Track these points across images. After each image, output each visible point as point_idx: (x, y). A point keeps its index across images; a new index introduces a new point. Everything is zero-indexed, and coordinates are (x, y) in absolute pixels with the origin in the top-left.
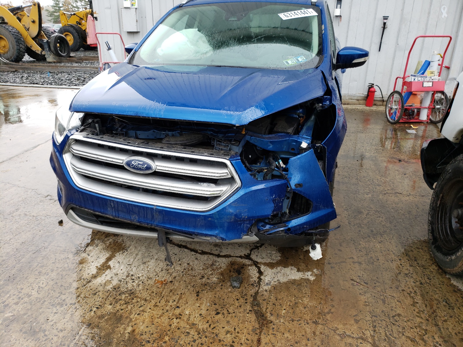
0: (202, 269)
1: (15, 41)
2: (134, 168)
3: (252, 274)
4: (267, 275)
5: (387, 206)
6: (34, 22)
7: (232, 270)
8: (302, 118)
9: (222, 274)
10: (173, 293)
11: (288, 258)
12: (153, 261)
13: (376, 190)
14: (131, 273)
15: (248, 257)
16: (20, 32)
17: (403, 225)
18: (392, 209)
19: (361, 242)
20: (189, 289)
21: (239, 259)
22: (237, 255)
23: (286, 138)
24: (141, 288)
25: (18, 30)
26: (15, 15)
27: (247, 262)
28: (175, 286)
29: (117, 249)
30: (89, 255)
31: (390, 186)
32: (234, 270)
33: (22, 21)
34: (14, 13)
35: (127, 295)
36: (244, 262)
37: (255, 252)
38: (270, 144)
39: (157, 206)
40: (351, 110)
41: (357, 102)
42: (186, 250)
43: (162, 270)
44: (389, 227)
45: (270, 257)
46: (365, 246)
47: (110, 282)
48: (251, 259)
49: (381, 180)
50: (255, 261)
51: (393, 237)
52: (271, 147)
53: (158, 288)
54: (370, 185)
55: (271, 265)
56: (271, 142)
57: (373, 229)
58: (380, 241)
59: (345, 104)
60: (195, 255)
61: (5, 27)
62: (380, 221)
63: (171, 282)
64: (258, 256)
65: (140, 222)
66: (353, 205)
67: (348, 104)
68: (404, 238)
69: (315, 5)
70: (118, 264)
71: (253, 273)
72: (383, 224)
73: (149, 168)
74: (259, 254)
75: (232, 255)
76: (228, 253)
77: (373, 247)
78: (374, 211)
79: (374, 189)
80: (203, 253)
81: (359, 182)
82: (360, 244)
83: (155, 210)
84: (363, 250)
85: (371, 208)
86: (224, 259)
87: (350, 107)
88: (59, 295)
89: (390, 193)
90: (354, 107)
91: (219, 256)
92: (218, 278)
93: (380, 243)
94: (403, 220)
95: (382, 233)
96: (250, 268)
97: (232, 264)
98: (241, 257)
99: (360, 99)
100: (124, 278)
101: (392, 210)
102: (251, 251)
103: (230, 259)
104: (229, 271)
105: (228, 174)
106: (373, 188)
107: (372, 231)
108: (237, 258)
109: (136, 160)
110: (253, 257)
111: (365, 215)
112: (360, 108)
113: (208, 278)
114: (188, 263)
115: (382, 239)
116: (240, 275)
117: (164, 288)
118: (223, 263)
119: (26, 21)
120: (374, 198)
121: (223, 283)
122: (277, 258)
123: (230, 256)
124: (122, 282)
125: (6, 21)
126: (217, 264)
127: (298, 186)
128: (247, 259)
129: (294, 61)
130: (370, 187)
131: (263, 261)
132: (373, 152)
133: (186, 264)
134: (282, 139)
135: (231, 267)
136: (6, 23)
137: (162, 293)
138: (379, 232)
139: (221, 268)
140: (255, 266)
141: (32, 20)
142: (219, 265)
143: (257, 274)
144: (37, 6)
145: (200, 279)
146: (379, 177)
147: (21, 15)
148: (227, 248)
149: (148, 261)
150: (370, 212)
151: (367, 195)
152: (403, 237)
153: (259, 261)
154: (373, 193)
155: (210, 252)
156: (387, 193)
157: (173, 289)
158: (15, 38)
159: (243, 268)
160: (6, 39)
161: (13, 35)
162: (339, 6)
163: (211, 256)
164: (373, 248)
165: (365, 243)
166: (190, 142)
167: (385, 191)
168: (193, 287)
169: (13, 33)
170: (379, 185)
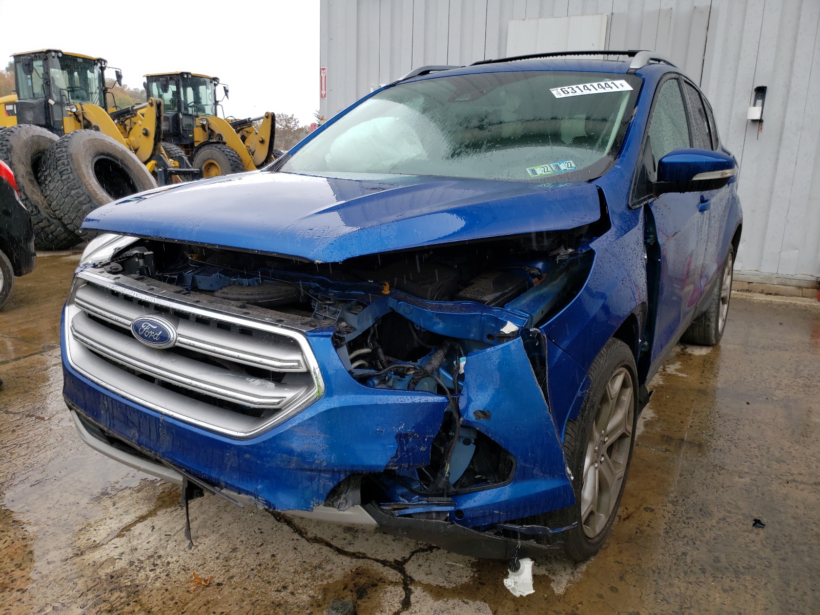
0: (293, 570)
1: (230, 169)
2: (143, 336)
3: (387, 603)
4: (417, 611)
5: (782, 510)
6: (262, 142)
7: (351, 586)
8: (536, 279)
9: (325, 590)
10: (209, 608)
11: (484, 584)
12: (213, 537)
13: (769, 470)
14: (162, 552)
15: (399, 566)
16: (241, 157)
17: (807, 559)
18: (794, 518)
19: (676, 581)
20: (242, 608)
21: (378, 567)
22: (379, 557)
23: (475, 311)
24: (158, 584)
25: (238, 152)
26: (238, 132)
27: (392, 574)
28: (220, 595)
29: (168, 503)
30: (114, 504)
31: (808, 467)
32: (355, 586)
33: (247, 140)
34: (238, 128)
35: (123, 594)
36: (385, 573)
37: (420, 559)
38: (438, 320)
39: (166, 415)
40: (780, 305)
41: (799, 292)
42: (286, 528)
43: (218, 558)
44: (765, 558)
45: (447, 575)
46: (683, 591)
47: (112, 560)
48: (402, 571)
49: (790, 450)
50: (410, 577)
51: (766, 584)
52: (439, 327)
53: (188, 591)
54: (757, 457)
55: (438, 592)
56: (439, 316)
57: (723, 556)
58: (728, 588)
59: (770, 294)
60: (296, 542)
61: (220, 148)
62: (748, 540)
63: (219, 584)
64: (422, 568)
65: (140, 444)
66: (695, 494)
67: (776, 294)
68: (796, 590)
69: (635, 74)
70: (150, 531)
71: (391, 601)
72: (754, 549)
73: (164, 338)
74: (427, 564)
75: (369, 555)
76: (362, 550)
77: (701, 599)
78: (743, 514)
79: (765, 467)
80: (316, 540)
81: (733, 447)
82: (671, 585)
83: (162, 424)
84: (671, 601)
85: (737, 507)
86: (346, 560)
87: (779, 301)
88: (13, 569)
89: (802, 483)
90: (788, 300)
91: (340, 551)
92: (313, 597)
93: (725, 591)
94: (811, 548)
95: (742, 570)
96: (390, 588)
97: (358, 573)
98: (384, 563)
99: (805, 285)
100: (143, 559)
101: (792, 521)
102: (413, 554)
103: (360, 563)
104: (343, 587)
105: (300, 365)
106: (763, 465)
107: (717, 560)
108: (375, 564)
109: (148, 322)
110: (410, 568)
111: (714, 521)
112: (803, 304)
113: (292, 593)
114: (275, 553)
115: (735, 584)
116: (361, 599)
117: (198, 595)
118: (341, 567)
119: (253, 141)
120: (754, 488)
121: (317, 609)
122: (459, 580)
123: (364, 556)
124: (133, 567)
125: (224, 140)
126: (329, 568)
127: (481, 415)
128: (394, 568)
129: (549, 169)
130: (754, 461)
131: (425, 579)
132: (794, 391)
133: (268, 556)
134: (465, 312)
135: (353, 580)
136: (225, 143)
137: (187, 603)
138: (734, 566)
139: (330, 576)
140: (403, 588)
141: (261, 140)
142: (331, 570)
143: (396, 605)
144: (270, 119)
145: (277, 591)
146: (788, 444)
147: (247, 132)
148: (367, 540)
149: (205, 536)
150: (732, 515)
151: (740, 477)
152: (792, 590)
153: (416, 578)
154: (757, 475)
155: (328, 540)
156: (794, 481)
157: (213, 600)
158: (231, 165)
159: (376, 585)
160: (219, 166)
161: (230, 160)
162: (759, 102)
163: (326, 549)
164: (701, 602)
165: (685, 584)
166: (266, 299)
167: (792, 475)
168: (253, 604)
169: (230, 158)
170: (779, 461)
